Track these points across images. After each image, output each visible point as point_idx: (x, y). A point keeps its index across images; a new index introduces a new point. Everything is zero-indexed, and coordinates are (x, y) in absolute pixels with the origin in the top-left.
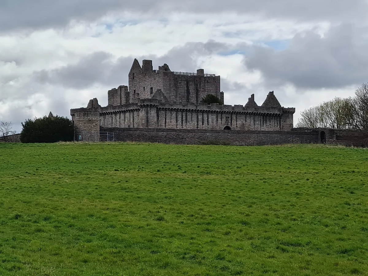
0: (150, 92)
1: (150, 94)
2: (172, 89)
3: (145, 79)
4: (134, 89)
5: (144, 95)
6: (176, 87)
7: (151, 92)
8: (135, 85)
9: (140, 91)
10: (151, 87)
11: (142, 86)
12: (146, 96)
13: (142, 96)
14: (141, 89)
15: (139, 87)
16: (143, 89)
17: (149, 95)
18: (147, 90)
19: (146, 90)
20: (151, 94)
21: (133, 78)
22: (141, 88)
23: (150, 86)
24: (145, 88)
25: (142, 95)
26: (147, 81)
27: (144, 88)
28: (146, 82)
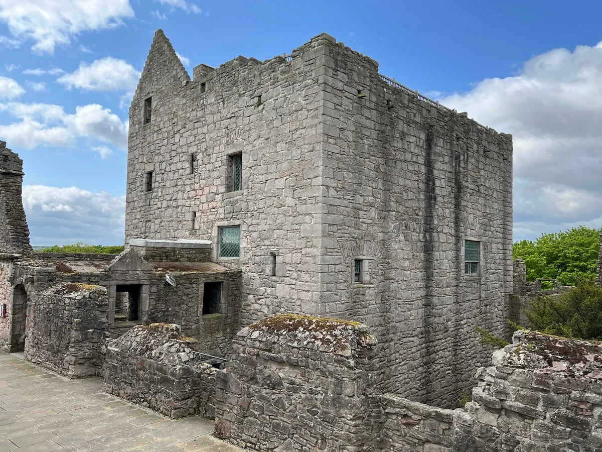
0: (223, 178)
1: (222, 189)
2: (369, 164)
3: (200, 114)
4: (149, 168)
5: (192, 193)
6: (386, 155)
7: (229, 177)
8: (152, 148)
9: (171, 174)
10: (232, 151)
11: (185, 149)
12: (203, 199)
13: (180, 202)
14: (179, 165)
15: (168, 157)
16: (187, 165)
17: (218, 197)
18: (209, 167)
19: (202, 170)
20: (229, 189)
21: (148, 120)
22: (176, 159)
23: (228, 144)
24: (199, 157)
25: (180, 195)
26: (210, 119)
27: (193, 158)
28: (205, 130)
